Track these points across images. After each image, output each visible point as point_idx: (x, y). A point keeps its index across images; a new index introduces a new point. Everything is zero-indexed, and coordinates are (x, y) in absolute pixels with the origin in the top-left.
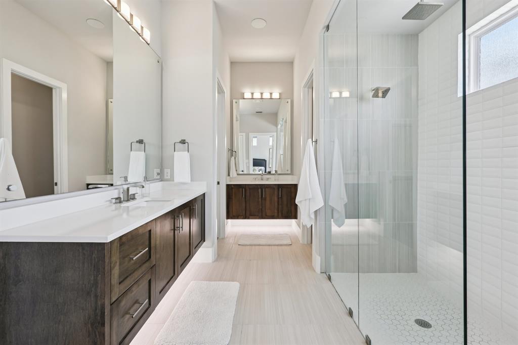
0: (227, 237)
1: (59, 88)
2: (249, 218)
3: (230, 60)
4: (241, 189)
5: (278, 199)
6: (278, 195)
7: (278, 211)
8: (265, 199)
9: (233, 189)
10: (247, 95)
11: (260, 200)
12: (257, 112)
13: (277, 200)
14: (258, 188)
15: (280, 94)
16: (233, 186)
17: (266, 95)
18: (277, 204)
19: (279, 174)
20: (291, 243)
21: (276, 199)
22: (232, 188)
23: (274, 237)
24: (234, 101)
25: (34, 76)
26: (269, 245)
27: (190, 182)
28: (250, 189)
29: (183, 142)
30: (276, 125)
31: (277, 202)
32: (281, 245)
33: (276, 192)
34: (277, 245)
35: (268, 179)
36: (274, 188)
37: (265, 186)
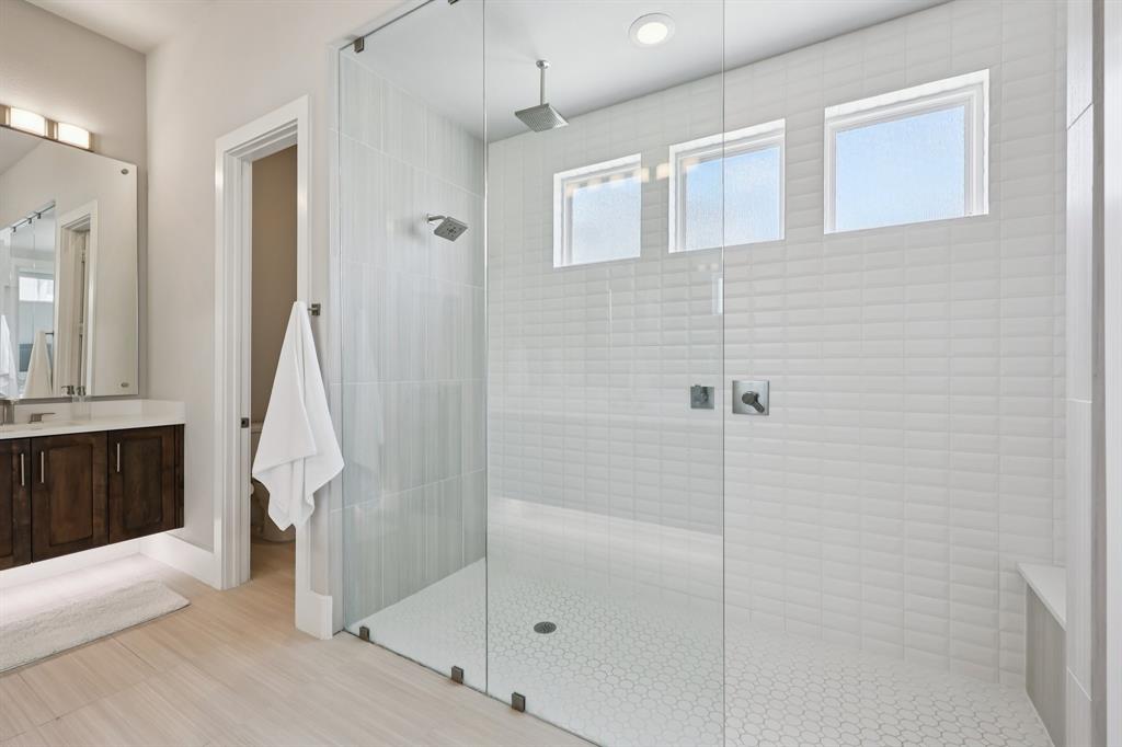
5: (110, 476)
6: (110, 463)
7: (108, 517)
8: (48, 487)
11: (21, 494)
13: (103, 482)
15: (92, 135)
18: (103, 496)
19: (94, 398)
20: (186, 602)
21: (99, 479)
31: (103, 489)
32: (153, 620)
33: (100, 458)
34: (138, 626)
35: (36, 418)
36: (91, 446)
37: (48, 442)
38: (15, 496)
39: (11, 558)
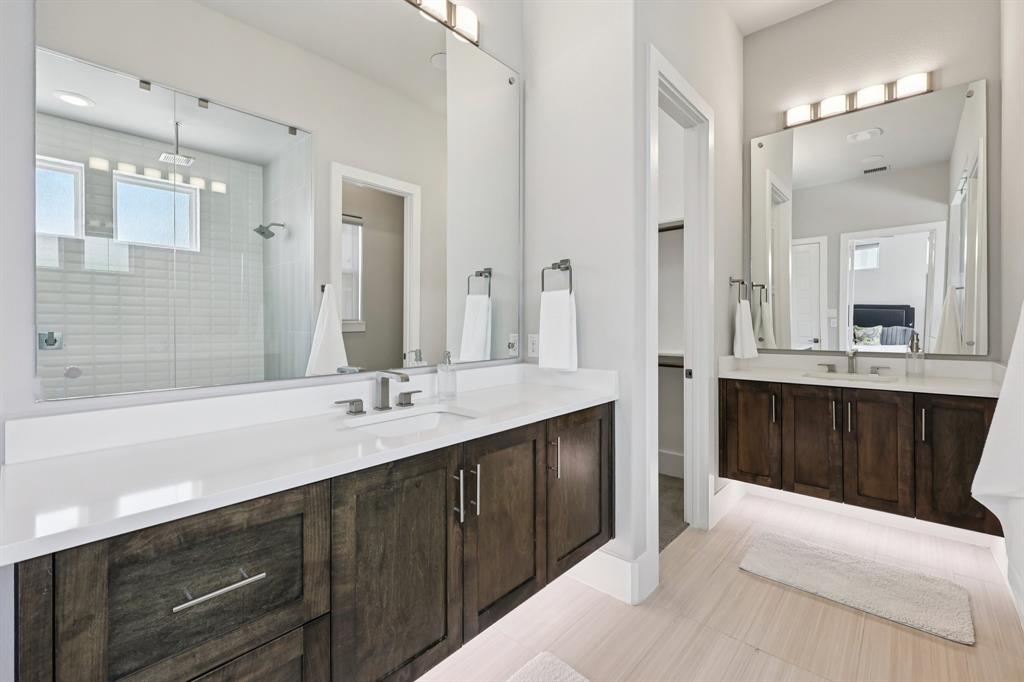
0: (715, 530)
1: (411, 195)
2: (791, 489)
3: (739, 29)
4: (764, 397)
5: (915, 443)
7: (915, 488)
8: (856, 437)
9: (740, 396)
10: (798, 113)
11: (835, 437)
12: (866, 172)
13: (909, 448)
14: (827, 400)
16: (738, 385)
17: (871, 94)
18: (908, 463)
19: (928, 356)
20: (970, 639)
21: (904, 444)
22: (737, 391)
23: (891, 580)
24: (754, 142)
25: (376, 183)
26: (858, 611)
27: (575, 367)
28: (795, 398)
29: (564, 265)
30: (946, 199)
31: (909, 455)
32: (917, 631)
33: (904, 420)
34: (898, 624)
35: (875, 370)
36: (896, 405)
37: (856, 394)
38: (830, 438)
39: (828, 491)
